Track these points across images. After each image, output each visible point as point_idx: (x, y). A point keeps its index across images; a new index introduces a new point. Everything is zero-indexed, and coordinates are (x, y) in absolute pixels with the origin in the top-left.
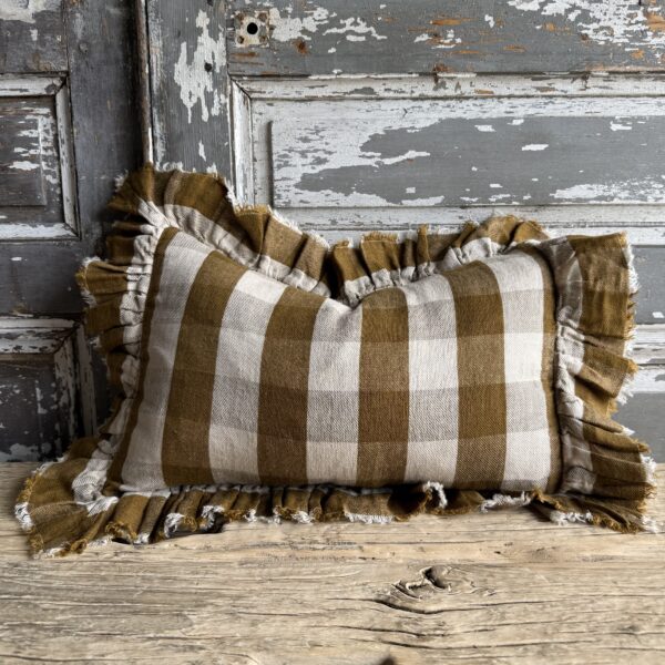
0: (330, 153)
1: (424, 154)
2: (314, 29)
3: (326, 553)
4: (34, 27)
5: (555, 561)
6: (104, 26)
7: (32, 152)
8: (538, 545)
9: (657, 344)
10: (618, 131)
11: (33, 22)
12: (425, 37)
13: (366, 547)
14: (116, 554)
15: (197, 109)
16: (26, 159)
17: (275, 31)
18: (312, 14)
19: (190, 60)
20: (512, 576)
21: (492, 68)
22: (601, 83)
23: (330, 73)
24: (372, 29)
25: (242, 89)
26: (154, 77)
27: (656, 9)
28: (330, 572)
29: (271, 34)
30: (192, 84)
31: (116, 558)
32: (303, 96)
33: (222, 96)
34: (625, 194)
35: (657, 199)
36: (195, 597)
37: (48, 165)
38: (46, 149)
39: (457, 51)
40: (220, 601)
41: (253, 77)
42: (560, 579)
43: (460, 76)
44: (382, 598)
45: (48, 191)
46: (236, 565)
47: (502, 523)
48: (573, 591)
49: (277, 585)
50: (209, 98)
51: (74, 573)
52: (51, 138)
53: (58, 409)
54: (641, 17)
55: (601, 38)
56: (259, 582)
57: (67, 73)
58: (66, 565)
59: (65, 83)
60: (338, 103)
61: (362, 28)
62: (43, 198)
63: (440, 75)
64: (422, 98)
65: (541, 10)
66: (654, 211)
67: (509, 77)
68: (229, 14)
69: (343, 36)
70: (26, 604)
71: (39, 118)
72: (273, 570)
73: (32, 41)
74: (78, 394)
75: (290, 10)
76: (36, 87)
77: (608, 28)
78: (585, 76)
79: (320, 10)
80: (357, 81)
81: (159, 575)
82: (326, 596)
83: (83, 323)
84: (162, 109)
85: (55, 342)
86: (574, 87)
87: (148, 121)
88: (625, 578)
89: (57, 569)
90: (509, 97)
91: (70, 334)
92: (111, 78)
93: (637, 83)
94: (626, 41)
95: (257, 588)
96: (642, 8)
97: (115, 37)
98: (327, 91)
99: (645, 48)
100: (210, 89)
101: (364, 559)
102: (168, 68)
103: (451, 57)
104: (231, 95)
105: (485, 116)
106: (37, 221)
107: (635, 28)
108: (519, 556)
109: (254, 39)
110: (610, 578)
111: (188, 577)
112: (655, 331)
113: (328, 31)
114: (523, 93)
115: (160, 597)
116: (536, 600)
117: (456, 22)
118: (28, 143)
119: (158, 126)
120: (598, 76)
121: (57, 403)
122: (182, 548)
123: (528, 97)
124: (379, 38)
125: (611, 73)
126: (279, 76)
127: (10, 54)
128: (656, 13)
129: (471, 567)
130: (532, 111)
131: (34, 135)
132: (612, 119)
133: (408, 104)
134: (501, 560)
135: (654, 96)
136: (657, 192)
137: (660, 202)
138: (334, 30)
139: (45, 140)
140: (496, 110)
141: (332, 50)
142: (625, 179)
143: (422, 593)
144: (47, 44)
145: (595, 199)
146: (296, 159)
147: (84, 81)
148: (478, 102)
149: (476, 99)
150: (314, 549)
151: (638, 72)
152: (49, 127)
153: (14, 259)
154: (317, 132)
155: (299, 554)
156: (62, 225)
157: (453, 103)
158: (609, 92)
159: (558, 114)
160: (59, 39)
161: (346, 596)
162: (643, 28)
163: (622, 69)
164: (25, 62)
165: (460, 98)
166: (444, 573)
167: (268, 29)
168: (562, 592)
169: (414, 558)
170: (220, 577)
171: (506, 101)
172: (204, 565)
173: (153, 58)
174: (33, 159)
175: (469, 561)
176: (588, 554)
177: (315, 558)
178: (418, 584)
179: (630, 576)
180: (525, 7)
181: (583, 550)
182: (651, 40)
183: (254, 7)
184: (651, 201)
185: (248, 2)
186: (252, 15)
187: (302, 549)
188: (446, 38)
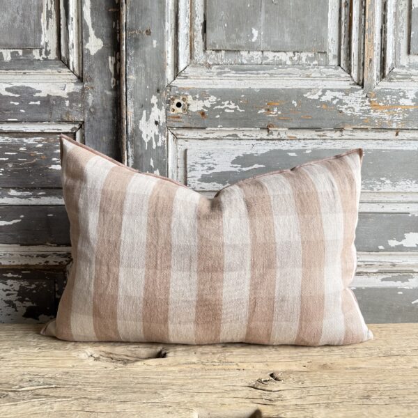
0: (216, 165)
1: (262, 166)
3: (220, 367)
4: (67, 99)
5: (332, 369)
6: (103, 100)
8: (324, 362)
9: (381, 262)
11: (67, 97)
12: (263, 111)
13: (239, 364)
14: (115, 368)
15: (150, 143)
16: (58, 164)
17: (190, 107)
18: (208, 99)
19: (147, 119)
20: (312, 375)
21: (295, 126)
22: (350, 133)
23: (216, 127)
24: (237, 106)
25: (172, 133)
26: (129, 127)
27: (374, 99)
28: (224, 375)
29: (188, 108)
30: (148, 130)
31: (116, 370)
32: (203, 137)
33: (163, 137)
35: (378, 190)
36: (161, 385)
39: (278, 118)
40: (173, 387)
41: (178, 128)
42: (335, 376)
43: (280, 129)
44: (251, 385)
46: (177, 372)
47: (306, 352)
48: (340, 382)
49: (200, 380)
50: (157, 138)
51: (98, 376)
54: (367, 103)
55: (348, 112)
56: (191, 379)
57: (83, 122)
58: (93, 372)
59: (82, 125)
60: (220, 141)
61: (233, 106)
63: (270, 129)
64: (261, 139)
65: (319, 99)
66: (377, 195)
67: (304, 130)
68: (168, 98)
69: (223, 110)
70: (80, 389)
72: (196, 374)
73: (66, 107)
75: (197, 96)
76: (67, 128)
77: (352, 108)
78: (341, 130)
79: (212, 97)
80: (230, 131)
81: (141, 376)
82: (225, 385)
84: (132, 142)
85: (68, 260)
86: (336, 135)
87: (125, 148)
88: (365, 376)
89: (89, 374)
90: (304, 139)
92: (106, 125)
93: (367, 133)
94: (361, 114)
95: (190, 381)
96: (368, 99)
97: (108, 105)
98: (215, 135)
99: (370, 118)
100: (157, 133)
101: (239, 369)
102: (136, 122)
103: (276, 120)
104: (167, 137)
105: (292, 148)
107: (365, 108)
108: (315, 368)
109: (180, 110)
110: (358, 376)
111: (155, 377)
112: (380, 255)
113: (216, 107)
114: (311, 138)
115: (144, 386)
116: (324, 385)
119: (130, 150)
120: (347, 130)
122: (148, 365)
123: (313, 139)
124: (241, 111)
125: (354, 129)
126: (191, 128)
127: (54, 112)
128: (374, 101)
129: (291, 372)
130: (315, 146)
133: (254, 142)
134: (305, 369)
135: (375, 140)
136: (379, 186)
137: (380, 191)
138: (219, 107)
140: (298, 145)
141: (218, 116)
143: (269, 383)
144: (74, 108)
146: (199, 167)
147: (91, 126)
148: (289, 142)
149: (288, 140)
150: (214, 365)
151: (367, 129)
153: (49, 215)
154: (210, 155)
155: (207, 368)
157: (276, 142)
158: (354, 137)
159: (328, 148)
160: (80, 105)
161: (233, 384)
162: (369, 108)
163: (359, 127)
164: (61, 116)
165: (280, 140)
166: (280, 374)
167: (186, 105)
168: (336, 382)
169: (264, 369)
170: (171, 377)
171: (302, 141)
172: (161, 372)
173: (129, 117)
175: (290, 370)
176: (348, 366)
177: (215, 369)
178: (268, 379)
179: (368, 375)
180: (312, 97)
181: (346, 365)
182: (373, 114)
183: (180, 94)
184: (375, 190)
185: (177, 92)
186: (179, 98)
187: (208, 365)
188: (273, 111)
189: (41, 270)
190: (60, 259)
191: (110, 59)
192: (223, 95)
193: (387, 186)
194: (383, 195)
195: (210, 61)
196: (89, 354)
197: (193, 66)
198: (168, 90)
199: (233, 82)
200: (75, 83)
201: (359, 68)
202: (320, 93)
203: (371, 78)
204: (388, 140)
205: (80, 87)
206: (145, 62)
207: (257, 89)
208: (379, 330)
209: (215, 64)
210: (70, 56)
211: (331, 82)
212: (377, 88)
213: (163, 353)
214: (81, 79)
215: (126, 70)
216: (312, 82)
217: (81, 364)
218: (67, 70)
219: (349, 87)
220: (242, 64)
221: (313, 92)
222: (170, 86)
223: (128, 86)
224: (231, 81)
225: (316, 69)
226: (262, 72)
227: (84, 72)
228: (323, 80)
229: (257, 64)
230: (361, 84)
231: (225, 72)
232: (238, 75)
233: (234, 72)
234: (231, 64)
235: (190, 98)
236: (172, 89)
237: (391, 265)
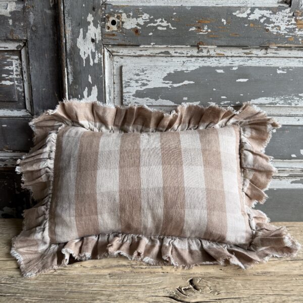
0: (149, 81)
1: (192, 82)
2: (142, 24)
3: (147, 270)
4: (10, 18)
5: (246, 275)
6: (43, 19)
7: (10, 76)
9: (292, 168)
10: (280, 73)
11: (10, 16)
12: (194, 29)
13: (164, 267)
15: (88, 60)
16: (8, 80)
17: (124, 24)
18: (141, 17)
19: (84, 37)
20: (227, 284)
21: (224, 43)
22: (274, 51)
23: (150, 44)
24: (170, 24)
25: (108, 51)
26: (68, 44)
27: (300, 18)
28: (149, 282)
29: (122, 25)
30: (85, 48)
31: (55, 273)
32: (137, 54)
33: (99, 54)
34: (282, 102)
35: (296, 105)
36: (91, 295)
37: (18, 82)
38: (17, 75)
39: (208, 35)
41: (113, 45)
42: (247, 285)
43: (209, 47)
44: (172, 296)
45: (18, 95)
46: (108, 276)
48: (253, 292)
49: (127, 289)
50: (93, 54)
51: (38, 281)
52: (19, 70)
53: (25, 192)
54: (293, 22)
55: (275, 31)
56: (119, 287)
57: (27, 40)
59: (26, 43)
60: (153, 58)
61: (165, 24)
62: (16, 97)
63: (200, 46)
64: (192, 56)
65: (248, 17)
66: (294, 109)
67: (232, 48)
68: (103, 16)
69: (156, 27)
70: (18, 299)
71: (13, 61)
72: (124, 280)
73: (9, 25)
75: (131, 14)
76: (12, 46)
77: (278, 26)
78: (267, 48)
79: (145, 14)
80: (162, 48)
81: (75, 283)
82: (148, 295)
84: (71, 59)
86: (261, 53)
87: (65, 65)
88: (275, 285)
90: (232, 57)
92: (47, 43)
93: (290, 52)
94: (286, 32)
95: (117, 290)
96: (294, 17)
97: (49, 24)
98: (148, 53)
99: (294, 36)
100: (94, 51)
101: (164, 273)
102: (74, 41)
103: (205, 38)
104: (104, 54)
105: (220, 65)
106: (13, 108)
107: (290, 27)
108: (230, 271)
109: (114, 28)
110: (268, 285)
111: (87, 284)
112: (292, 162)
113: (149, 25)
114: (238, 55)
115: (76, 295)
116: (237, 297)
117: (208, 22)
118: (9, 72)
119: (69, 67)
120: (272, 48)
122: (84, 267)
123: (240, 57)
124: (173, 28)
125: (278, 47)
126: (126, 45)
128: (301, 20)
129: (210, 278)
130: (241, 63)
131: (11, 69)
132: (278, 68)
133: (185, 59)
134: (222, 273)
135: (297, 58)
136: (296, 101)
137: (298, 106)
138: (152, 24)
139: (16, 71)
140: (225, 62)
141: (151, 34)
142: (282, 96)
143: (189, 293)
144: (17, 27)
145: (268, 104)
146: (133, 83)
147: (34, 44)
148: (217, 59)
149: (216, 57)
150: (142, 268)
151: (291, 47)
152: (18, 65)
154: (143, 71)
155: (135, 271)
156: (25, 110)
157: (206, 59)
158: (277, 55)
159: (253, 65)
160: (22, 24)
161: (156, 295)
162: (294, 27)
163: (283, 46)
164: (6, 35)
165: (209, 57)
166: (198, 282)
167: (121, 23)
168: (248, 293)
171: (230, 59)
172: (94, 276)
173: (67, 35)
174: (11, 80)
175: (208, 273)
176: (259, 271)
177: (142, 272)
178: (187, 288)
179: (277, 284)
180: (241, 15)
181: (257, 269)
182: (298, 33)
183: (114, 12)
184: (293, 105)
185: (112, 10)
186: (114, 16)
187: (136, 268)
188: (204, 29)
189: (2, 171)
192: (156, 12)
194: (300, 109)
198: (103, 8)
200: (16, 2)
202: (249, 11)
205: (21, 6)
207: (189, 7)
219: (277, 5)
221: (242, 11)
222: (105, 4)
223: (65, 5)
230: (289, 2)
235: (124, 15)
236: (107, 7)
237: (301, 171)
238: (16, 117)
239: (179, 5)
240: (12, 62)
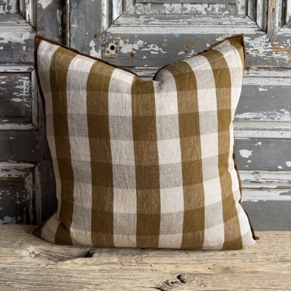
2: (137, 49)
3: (136, 267)
4: (24, 45)
5: (234, 273)
7: (21, 94)
8: (227, 266)
9: (280, 180)
10: (262, 91)
11: (24, 43)
12: (182, 53)
13: (153, 265)
14: (47, 265)
16: (18, 97)
17: (122, 49)
18: (137, 43)
20: (214, 278)
22: (255, 72)
23: (143, 66)
24: (161, 49)
28: (137, 275)
29: (120, 50)
31: (47, 267)
34: (265, 117)
35: (278, 119)
36: (79, 284)
37: (27, 100)
38: (26, 93)
40: (89, 286)
42: (234, 280)
44: (158, 287)
45: (26, 110)
46: (97, 271)
47: (212, 256)
48: (240, 286)
49: (114, 280)
51: (29, 273)
52: (28, 89)
53: (26, 201)
54: (270, 46)
55: (254, 54)
56: (107, 279)
58: (26, 269)
60: (147, 78)
61: (157, 48)
62: (23, 113)
66: (277, 124)
68: (103, 42)
69: (149, 52)
70: (8, 286)
71: (24, 81)
72: (113, 274)
73: (23, 51)
74: (34, 196)
75: (128, 41)
76: (24, 69)
77: (257, 50)
78: (248, 69)
79: (140, 41)
81: (65, 275)
82: (135, 285)
83: (38, 165)
85: (26, 173)
88: (263, 281)
89: (22, 271)
91: (32, 170)
93: (269, 72)
94: (264, 55)
95: (106, 281)
96: (271, 43)
98: (142, 73)
99: (272, 58)
101: (152, 270)
106: (21, 123)
107: (268, 50)
108: (218, 270)
109: (113, 52)
110: (255, 281)
111: (77, 275)
112: (278, 174)
113: (143, 50)
115: (65, 284)
116: (224, 289)
117: (195, 47)
118: (19, 91)
120: (254, 69)
121: (25, 199)
122: (75, 263)
124: (164, 52)
125: (258, 68)
127: (14, 55)
128: (276, 45)
129: (198, 274)
131: (22, 88)
132: (259, 86)
134: (210, 272)
135: (276, 77)
136: (279, 116)
137: (280, 120)
138: (146, 49)
139: (26, 90)
141: (145, 57)
142: (265, 111)
143: (175, 285)
144: (29, 52)
145: (253, 119)
150: (131, 266)
151: (269, 68)
152: (28, 85)
153: (11, 138)
156: (31, 124)
158: (258, 75)
161: (143, 285)
162: (271, 50)
163: (263, 66)
164: (20, 59)
166: (185, 277)
167: (119, 48)
168: (235, 286)
169: (174, 270)
170: (90, 276)
172: (84, 271)
174: (21, 97)
175: (197, 272)
176: (247, 270)
177: (131, 269)
178: (174, 281)
179: (264, 280)
181: (246, 268)
182: (275, 55)
183: (113, 39)
184: (276, 120)
185: (111, 37)
186: (113, 42)
187: (126, 265)
188: (191, 53)
189: (6, 181)
190: (20, 173)
191: (58, 12)
192: (149, 39)
193: (285, 116)
194: (282, 124)
195: (139, 12)
196: (31, 251)
197: (125, 16)
198: (104, 36)
199: (158, 29)
200: (30, 32)
201: (263, 17)
203: (274, 24)
204: (288, 77)
206: (85, 13)
207: (177, 34)
208: (277, 236)
209: (143, 15)
210: (27, 10)
211: (239, 29)
212: (279, 33)
213: (91, 252)
214: (35, 29)
215: (70, 20)
216: (224, 29)
217: (20, 261)
218: (25, 21)
219: (255, 33)
220: (165, 14)
221: (224, 37)
222: (105, 32)
223: (71, 33)
224: (155, 28)
225: (226, 18)
226: (181, 20)
227: (37, 23)
228: (233, 27)
229: (178, 14)
230: (265, 30)
231: (150, 21)
232: (161, 23)
233: (158, 20)
234: (156, 14)
235: (121, 42)
236: (107, 35)
237: (288, 182)
238: (23, 130)
239: (170, 33)
240: (22, 82)
